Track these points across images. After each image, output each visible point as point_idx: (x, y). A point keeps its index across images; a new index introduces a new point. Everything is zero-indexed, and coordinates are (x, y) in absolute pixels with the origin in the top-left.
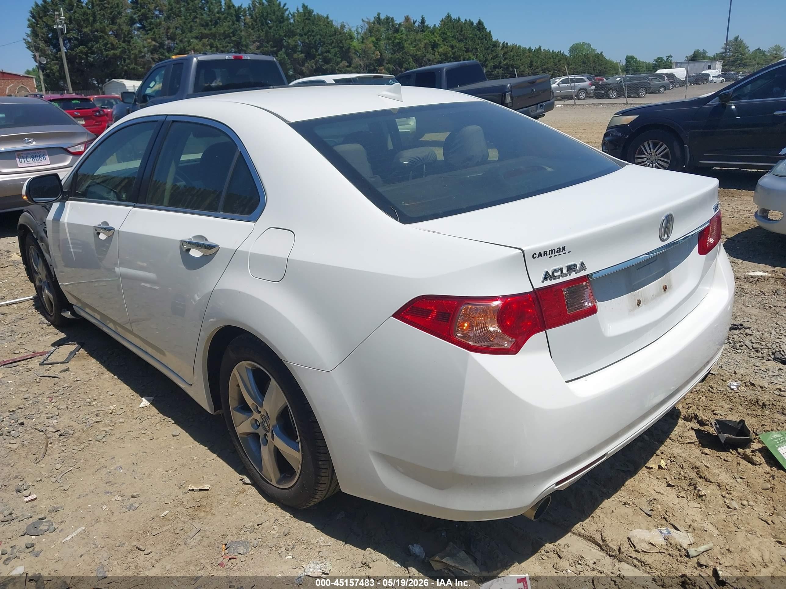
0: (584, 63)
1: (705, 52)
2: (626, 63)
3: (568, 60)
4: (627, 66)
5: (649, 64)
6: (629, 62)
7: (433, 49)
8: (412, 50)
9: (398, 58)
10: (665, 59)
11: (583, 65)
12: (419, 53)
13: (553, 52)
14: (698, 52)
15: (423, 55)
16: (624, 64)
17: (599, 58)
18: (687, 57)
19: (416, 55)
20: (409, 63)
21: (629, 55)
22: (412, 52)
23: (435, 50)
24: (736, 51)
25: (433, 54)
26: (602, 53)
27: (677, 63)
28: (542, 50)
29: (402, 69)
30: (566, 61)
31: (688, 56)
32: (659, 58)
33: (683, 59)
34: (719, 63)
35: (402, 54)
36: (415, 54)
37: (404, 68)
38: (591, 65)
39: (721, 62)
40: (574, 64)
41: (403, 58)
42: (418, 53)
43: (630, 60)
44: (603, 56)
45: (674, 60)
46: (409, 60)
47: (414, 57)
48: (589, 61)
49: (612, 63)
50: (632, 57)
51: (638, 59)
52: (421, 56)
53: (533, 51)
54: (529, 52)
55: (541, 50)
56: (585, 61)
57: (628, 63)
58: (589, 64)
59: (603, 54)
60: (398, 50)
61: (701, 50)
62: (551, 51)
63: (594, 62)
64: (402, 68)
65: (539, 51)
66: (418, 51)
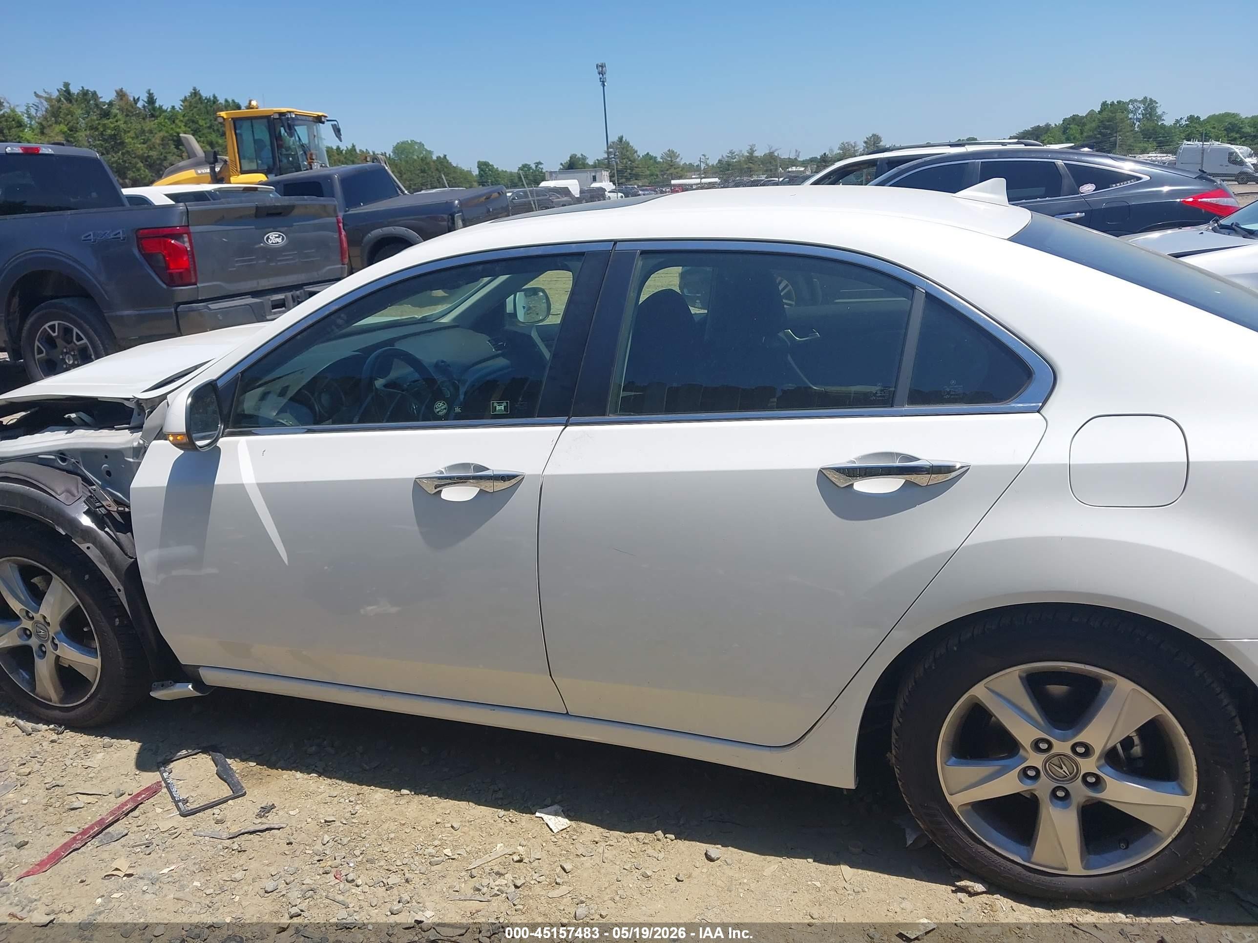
0: (423, 171)
1: (584, 158)
2: (479, 172)
3: (398, 167)
4: (481, 176)
5: (511, 173)
6: (482, 170)
7: (177, 147)
8: (140, 148)
9: (116, 162)
10: (533, 167)
11: (422, 174)
12: (154, 154)
13: (374, 154)
14: (575, 157)
15: (162, 157)
16: (477, 173)
17: (443, 164)
18: (561, 164)
19: (148, 157)
20: (138, 170)
21: (481, 160)
22: (140, 152)
23: (181, 150)
24: (623, 156)
25: (178, 156)
26: (445, 156)
27: (551, 173)
28: (358, 151)
29: (127, 181)
30: (396, 167)
31: (563, 163)
32: (525, 166)
33: (557, 168)
34: (605, 172)
35: (123, 154)
36: (146, 155)
37: (130, 179)
38: (434, 174)
39: (607, 171)
40: (409, 174)
41: (125, 161)
42: (151, 153)
43: (483, 167)
44: (448, 161)
45: (545, 168)
46: (138, 166)
47: (145, 159)
48: (430, 169)
49: (462, 171)
50: (486, 164)
51: (495, 167)
52: (158, 159)
53: (344, 152)
54: (338, 154)
55: (355, 150)
56: (425, 168)
57: (482, 172)
58: (430, 173)
59: (447, 157)
60: (112, 147)
61: (579, 155)
62: (371, 153)
63: (437, 169)
64: (126, 178)
65: (353, 153)
66: (151, 149)
